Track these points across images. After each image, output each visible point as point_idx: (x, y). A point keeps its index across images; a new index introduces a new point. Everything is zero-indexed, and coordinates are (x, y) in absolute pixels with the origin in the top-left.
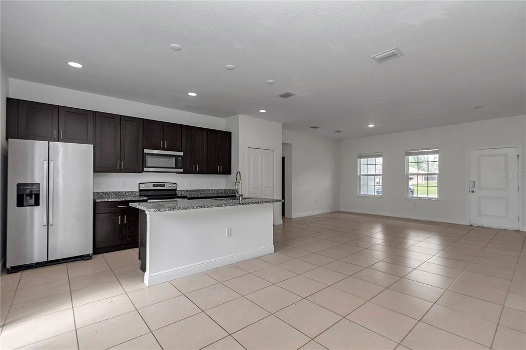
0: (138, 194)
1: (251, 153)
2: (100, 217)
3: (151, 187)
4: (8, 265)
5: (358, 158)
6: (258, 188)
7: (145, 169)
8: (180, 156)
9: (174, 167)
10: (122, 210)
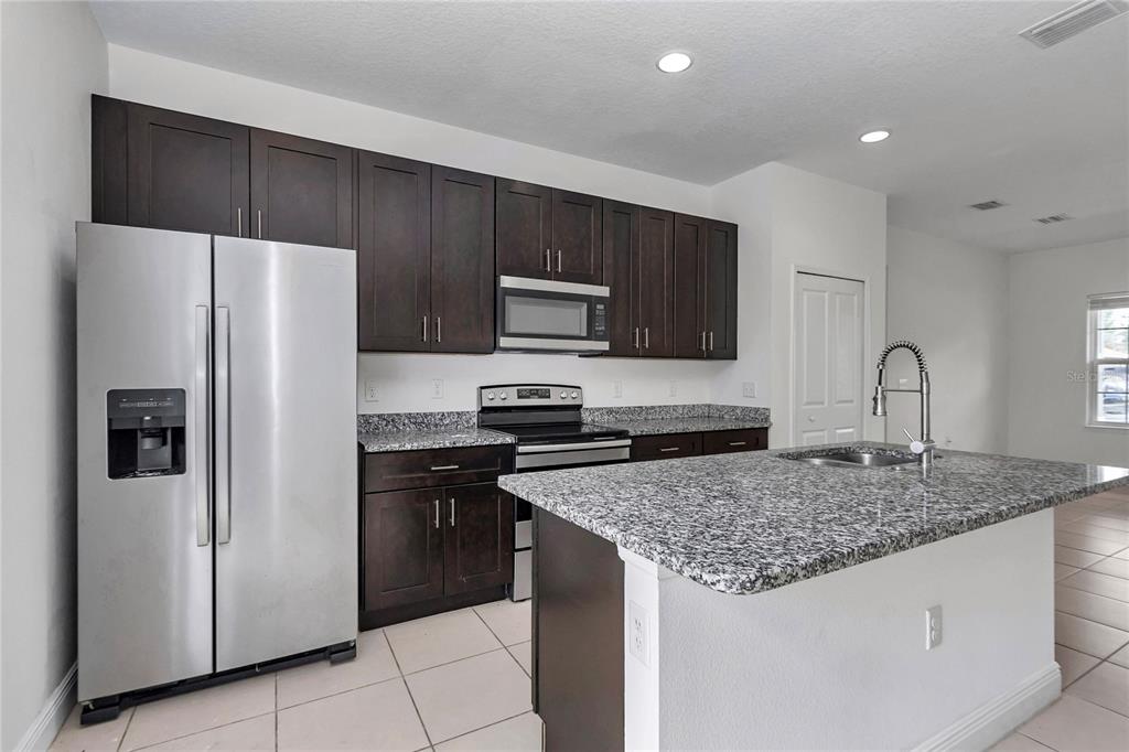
0: (475, 420)
1: (804, 290)
2: (380, 503)
3: (514, 401)
4: (85, 696)
5: (1092, 308)
6: (822, 403)
7: (504, 342)
8: (600, 299)
9: (584, 334)
10: (445, 478)
